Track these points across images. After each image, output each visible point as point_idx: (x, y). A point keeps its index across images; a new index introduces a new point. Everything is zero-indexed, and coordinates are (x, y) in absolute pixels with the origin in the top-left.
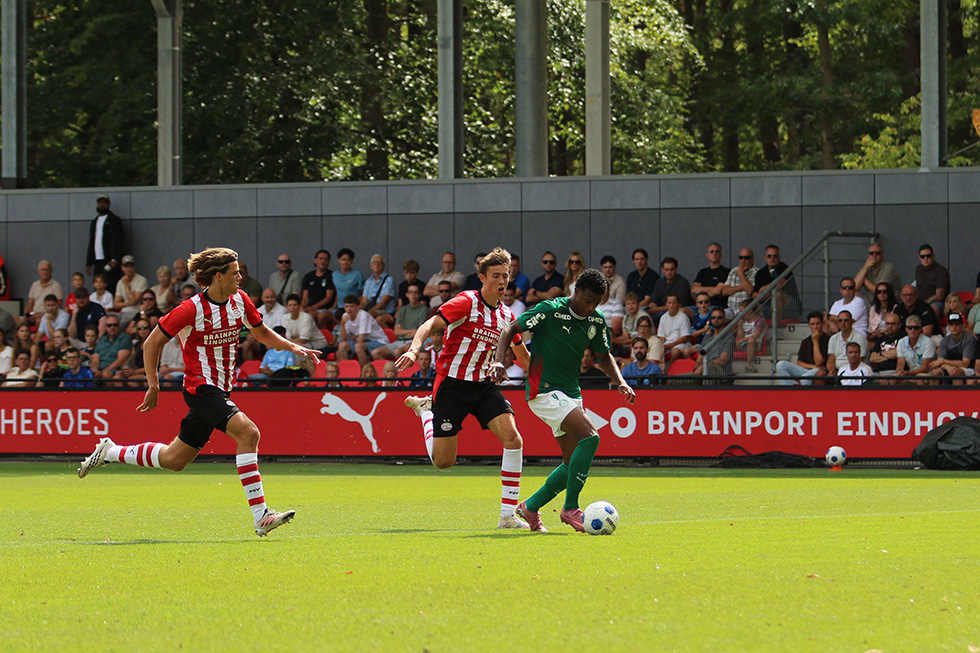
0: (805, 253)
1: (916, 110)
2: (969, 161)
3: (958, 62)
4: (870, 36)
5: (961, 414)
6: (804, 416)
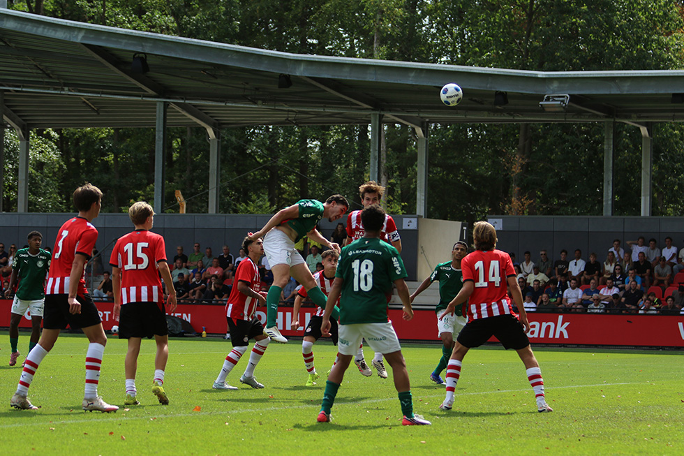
3: (170, 169)
4: (135, 159)
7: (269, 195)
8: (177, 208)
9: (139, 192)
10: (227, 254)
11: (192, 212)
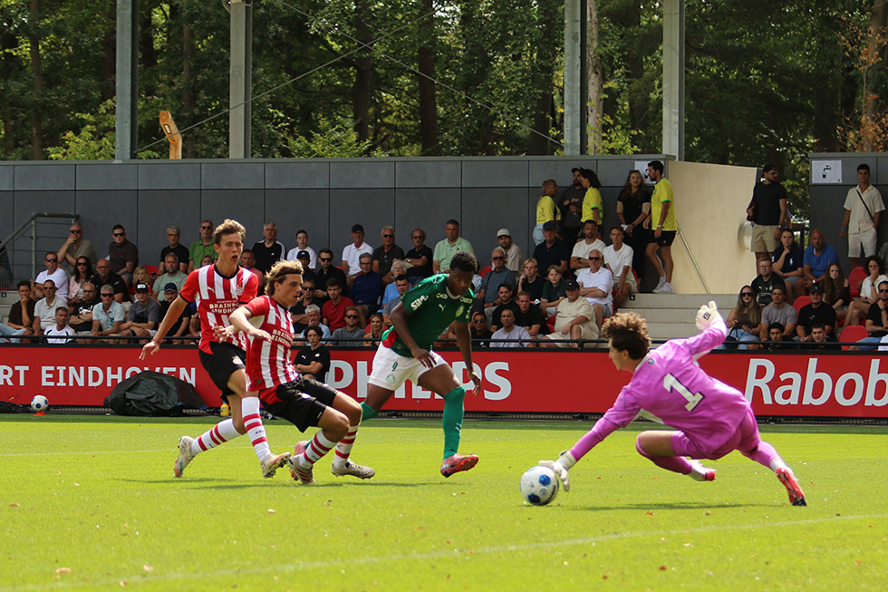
0: (16, 231)
1: (112, 111)
2: (157, 155)
3: (149, 70)
4: (74, 47)
5: (146, 369)
6: (13, 369)
7: (355, 118)
8: (164, 150)
9: (85, 116)
10: (273, 239)
11: (196, 155)
